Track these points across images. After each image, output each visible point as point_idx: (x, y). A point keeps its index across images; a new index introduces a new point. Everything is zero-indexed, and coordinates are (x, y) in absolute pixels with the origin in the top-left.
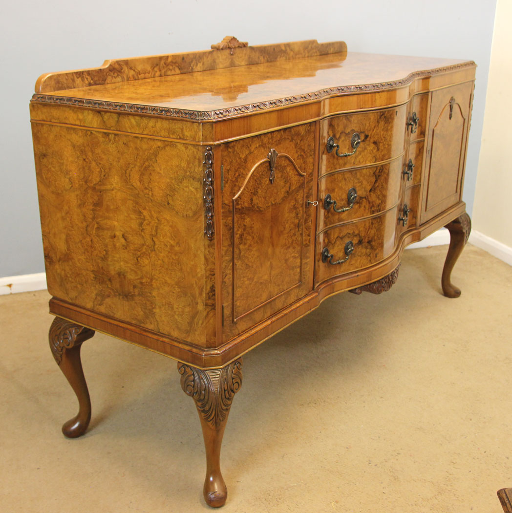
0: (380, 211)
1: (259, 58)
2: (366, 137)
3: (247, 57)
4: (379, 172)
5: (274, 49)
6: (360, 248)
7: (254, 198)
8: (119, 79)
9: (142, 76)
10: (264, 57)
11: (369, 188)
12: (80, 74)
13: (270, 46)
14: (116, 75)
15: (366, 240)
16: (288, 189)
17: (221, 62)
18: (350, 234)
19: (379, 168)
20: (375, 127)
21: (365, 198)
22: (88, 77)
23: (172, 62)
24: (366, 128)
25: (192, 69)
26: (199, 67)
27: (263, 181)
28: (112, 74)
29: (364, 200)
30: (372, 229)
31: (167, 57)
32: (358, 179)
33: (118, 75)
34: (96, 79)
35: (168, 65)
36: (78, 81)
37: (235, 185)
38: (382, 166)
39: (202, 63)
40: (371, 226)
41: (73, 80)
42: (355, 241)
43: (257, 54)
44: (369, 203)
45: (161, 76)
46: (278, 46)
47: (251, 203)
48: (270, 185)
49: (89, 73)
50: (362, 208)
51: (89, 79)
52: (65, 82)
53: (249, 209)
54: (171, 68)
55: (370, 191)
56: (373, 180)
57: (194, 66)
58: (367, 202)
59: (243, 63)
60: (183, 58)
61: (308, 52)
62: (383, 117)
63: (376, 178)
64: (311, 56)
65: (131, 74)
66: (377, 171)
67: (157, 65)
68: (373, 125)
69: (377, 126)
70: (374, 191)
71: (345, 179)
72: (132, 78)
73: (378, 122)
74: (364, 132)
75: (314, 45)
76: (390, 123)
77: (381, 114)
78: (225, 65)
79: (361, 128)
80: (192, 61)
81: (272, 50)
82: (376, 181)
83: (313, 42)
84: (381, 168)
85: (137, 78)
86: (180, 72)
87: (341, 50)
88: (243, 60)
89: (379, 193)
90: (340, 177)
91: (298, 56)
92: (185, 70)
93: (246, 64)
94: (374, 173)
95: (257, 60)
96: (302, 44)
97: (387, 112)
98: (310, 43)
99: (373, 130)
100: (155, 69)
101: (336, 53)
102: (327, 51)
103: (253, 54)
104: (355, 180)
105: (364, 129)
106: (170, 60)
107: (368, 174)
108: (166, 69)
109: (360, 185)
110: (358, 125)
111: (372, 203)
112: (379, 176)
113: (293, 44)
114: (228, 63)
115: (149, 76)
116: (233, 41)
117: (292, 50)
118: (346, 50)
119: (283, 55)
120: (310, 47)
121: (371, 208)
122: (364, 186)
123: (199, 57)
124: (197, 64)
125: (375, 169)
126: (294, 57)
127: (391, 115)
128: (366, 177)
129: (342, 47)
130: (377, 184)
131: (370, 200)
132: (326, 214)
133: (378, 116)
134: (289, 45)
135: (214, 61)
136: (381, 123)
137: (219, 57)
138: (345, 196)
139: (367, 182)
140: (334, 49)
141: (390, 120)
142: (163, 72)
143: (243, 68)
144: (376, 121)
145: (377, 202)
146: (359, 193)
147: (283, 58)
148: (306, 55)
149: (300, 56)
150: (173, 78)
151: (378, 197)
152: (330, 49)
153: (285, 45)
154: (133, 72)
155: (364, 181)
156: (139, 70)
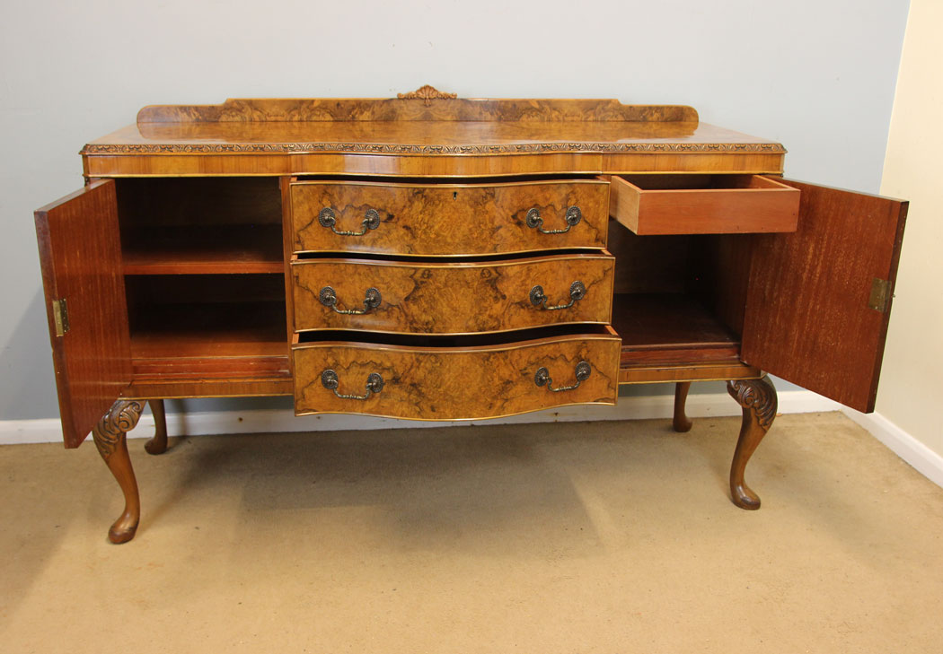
0: (431, 332)
1: (481, 113)
2: (390, 217)
3: (457, 112)
4: (422, 277)
5: (514, 105)
8: (237, 119)
9: (273, 118)
10: (492, 114)
11: (403, 295)
13: (507, 102)
14: (234, 114)
15: (408, 381)
17: (405, 113)
18: (375, 363)
19: (420, 272)
20: (404, 207)
21: (397, 306)
23: (319, 106)
24: (389, 205)
25: (353, 117)
26: (366, 115)
28: (228, 112)
29: (397, 309)
30: (418, 367)
31: (313, 101)
32: (383, 279)
33: (237, 115)
34: (206, 115)
35: (313, 110)
36: (183, 115)
38: (429, 270)
39: (371, 112)
40: (416, 364)
41: (176, 114)
42: (387, 376)
43: (477, 109)
44: (406, 315)
45: (301, 121)
46: (527, 102)
49: (197, 108)
50: (394, 319)
51: (197, 115)
52: (166, 114)
54: (318, 113)
55: (407, 299)
56: (412, 286)
57: (356, 113)
58: (402, 313)
59: (449, 118)
60: (338, 105)
61: (595, 114)
62: (420, 195)
63: (416, 282)
64: (603, 121)
65: (256, 115)
66: (418, 275)
67: (296, 108)
68: (400, 205)
69: (410, 206)
70: (415, 301)
71: (360, 274)
72: (257, 119)
73: (410, 201)
74: (385, 211)
75: (610, 106)
76: (437, 205)
77: (416, 191)
78: (413, 117)
79: (380, 205)
80: (354, 108)
81: (510, 106)
82: (417, 288)
83: (608, 102)
84: (427, 272)
85: (264, 119)
86: (332, 119)
87: (680, 118)
88: (448, 114)
89: (426, 306)
90: (351, 270)
91: (570, 118)
92: (341, 118)
93: (455, 119)
94: (412, 277)
95: (477, 116)
96: (579, 103)
97: (427, 191)
98: (599, 102)
99: (402, 210)
100: (293, 113)
101: (666, 121)
102: (644, 117)
103: (470, 108)
104: (376, 279)
105: (386, 207)
106: (316, 104)
107: (399, 275)
108: (309, 114)
109: (385, 286)
110: (375, 200)
111: (413, 316)
112: (422, 282)
113: (558, 102)
114: (419, 115)
115: (283, 119)
116: (427, 91)
117: (555, 109)
118: (693, 119)
119: (534, 114)
120: (599, 107)
121: (411, 323)
122: (394, 290)
123: (366, 104)
124: (362, 113)
125: (412, 272)
126: (561, 119)
127: (439, 195)
128: (395, 279)
129: (682, 113)
130: (421, 293)
131: (406, 311)
132: (326, 311)
133: (408, 193)
134: (548, 102)
135: (393, 112)
136: (416, 203)
137: (401, 108)
138: (361, 296)
139: (397, 287)
140: (662, 115)
141: (437, 202)
142: (305, 117)
143: (449, 124)
144: (406, 199)
145: (424, 318)
146: (387, 298)
147: (536, 118)
148: (591, 118)
149: (575, 118)
150: (321, 124)
151: (424, 311)
152: (652, 115)
153: (539, 102)
154: (259, 113)
155: (392, 284)
156: (268, 111)
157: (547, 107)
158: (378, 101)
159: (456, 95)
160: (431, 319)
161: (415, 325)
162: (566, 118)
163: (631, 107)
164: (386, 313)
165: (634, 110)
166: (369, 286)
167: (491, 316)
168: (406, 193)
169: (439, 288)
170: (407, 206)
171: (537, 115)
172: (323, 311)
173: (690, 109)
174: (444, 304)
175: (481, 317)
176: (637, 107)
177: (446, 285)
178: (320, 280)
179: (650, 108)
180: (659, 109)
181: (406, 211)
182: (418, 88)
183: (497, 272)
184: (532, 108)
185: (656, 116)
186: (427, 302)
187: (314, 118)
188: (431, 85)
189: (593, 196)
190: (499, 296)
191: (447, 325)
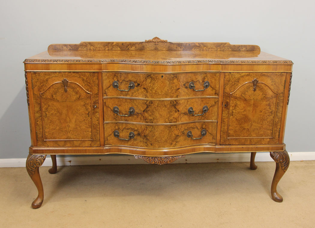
0: (152, 123)
1: (177, 48)
2: (139, 85)
3: (167, 47)
5: (189, 45)
6: (139, 137)
7: (54, 96)
8: (85, 49)
9: (98, 49)
11: (143, 110)
12: (65, 45)
14: (83, 47)
15: (143, 134)
16: (79, 97)
17: (148, 47)
18: (132, 128)
19: (149, 101)
20: (144, 81)
21: (140, 113)
22: (69, 47)
23: (115, 45)
24: (138, 80)
25: (128, 48)
26: (133, 48)
27: (60, 91)
28: (81, 47)
29: (140, 114)
30: (146, 130)
31: (113, 43)
32: (135, 104)
33: (85, 48)
34: (73, 48)
36: (65, 48)
37: (41, 88)
38: (152, 101)
39: (135, 47)
40: (146, 129)
41: (62, 47)
42: (136, 133)
43: (176, 46)
44: (144, 117)
45: (109, 50)
46: (193, 43)
47: (52, 97)
48: (65, 93)
49: (70, 45)
50: (139, 118)
51: (70, 47)
52: (59, 47)
53: (51, 99)
54: (115, 47)
55: (144, 111)
56: (146, 107)
57: (129, 47)
58: (142, 116)
59: (164, 49)
60: (123, 44)
61: (220, 48)
62: (149, 77)
63: (147, 106)
64: (223, 51)
65: (92, 48)
66: (148, 103)
67: (107, 45)
68: (142, 80)
69: (146, 81)
70: (147, 112)
71: (127, 102)
72: (92, 49)
73: (146, 79)
74: (136, 82)
75: (226, 45)
76: (155, 81)
77: (148, 75)
78: (151, 49)
79: (135, 80)
80: (128, 46)
81: (188, 45)
82: (147, 107)
83: (225, 44)
84: (151, 102)
85: (95, 49)
86: (120, 49)
87: (253, 50)
88: (164, 48)
89: (151, 114)
90: (124, 101)
91: (211, 50)
92: (124, 49)
93: (167, 50)
94: (145, 103)
95: (175, 49)
96: (214, 44)
97: (152, 75)
98: (222, 44)
99: (143, 82)
100: (106, 47)
101: (248, 51)
102: (239, 49)
103: (172, 46)
104: (133, 104)
105: (137, 81)
106: (114, 44)
107: (141, 103)
108: (112, 47)
109: (136, 106)
110: (133, 78)
111: (146, 117)
112: (149, 105)
113: (206, 43)
114: (153, 48)
115: (102, 49)
116: (156, 39)
117: (205, 46)
118: (258, 50)
119: (197, 48)
120: (222, 45)
121: (145, 120)
122: (139, 108)
123: (133, 44)
124: (131, 47)
125: (146, 101)
126: (207, 49)
127: (156, 77)
128: (140, 104)
129: (254, 48)
130: (149, 109)
131: (144, 115)
132: (115, 115)
133: (145, 76)
134: (202, 44)
135: (143, 47)
136: (148, 80)
137: (146, 45)
138: (128, 110)
139: (140, 107)
140: (246, 48)
141: (156, 79)
142: (110, 48)
143: (164, 52)
144: (144, 78)
145: (150, 118)
146: (137, 111)
147: (197, 49)
148: (219, 50)
149: (213, 50)
150: (116, 51)
151: (150, 116)
152: (242, 48)
153: (199, 43)
154: (93, 47)
155: (139, 106)
156: (96, 46)
157: (202, 45)
158: (138, 43)
159: (167, 41)
160: (152, 118)
161: (146, 120)
162: (209, 50)
163: (234, 46)
164: (136, 116)
165: (235, 46)
166: (131, 106)
167: (174, 118)
168: (144, 76)
169: (155, 107)
170: (145, 80)
171: (198, 48)
172: (114, 115)
173: (257, 46)
174: (157, 113)
175: (170, 118)
176: (237, 45)
177: (158, 106)
178: (113, 104)
179: (242, 46)
180: (245, 46)
181: (144, 82)
182: (153, 38)
183: (176, 102)
184: (196, 46)
185: (244, 49)
186: (151, 112)
187: (114, 49)
188: (158, 37)
189: (214, 78)
190: (177, 111)
191: (158, 121)
